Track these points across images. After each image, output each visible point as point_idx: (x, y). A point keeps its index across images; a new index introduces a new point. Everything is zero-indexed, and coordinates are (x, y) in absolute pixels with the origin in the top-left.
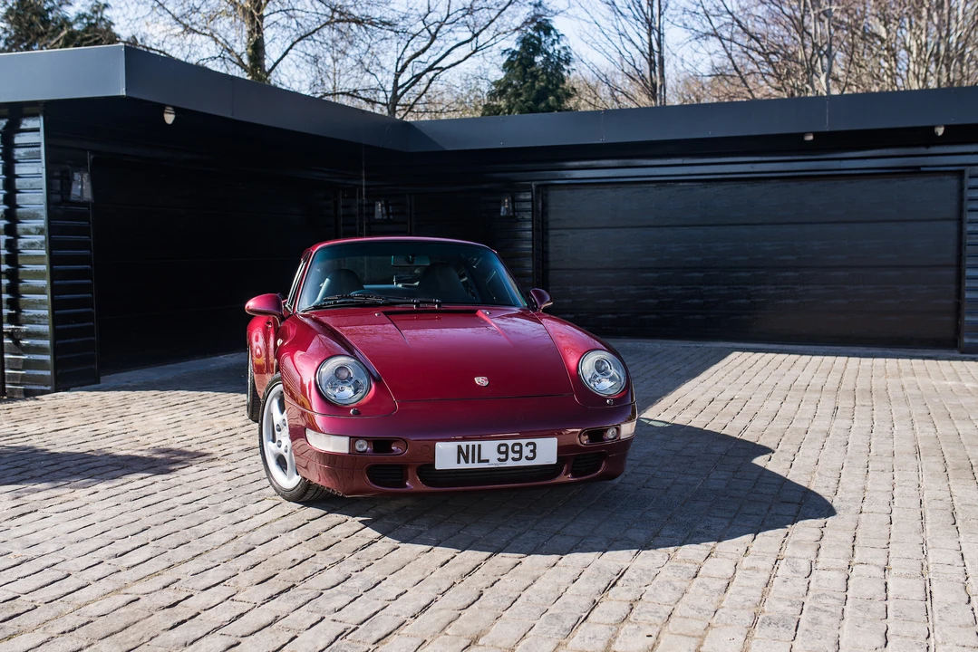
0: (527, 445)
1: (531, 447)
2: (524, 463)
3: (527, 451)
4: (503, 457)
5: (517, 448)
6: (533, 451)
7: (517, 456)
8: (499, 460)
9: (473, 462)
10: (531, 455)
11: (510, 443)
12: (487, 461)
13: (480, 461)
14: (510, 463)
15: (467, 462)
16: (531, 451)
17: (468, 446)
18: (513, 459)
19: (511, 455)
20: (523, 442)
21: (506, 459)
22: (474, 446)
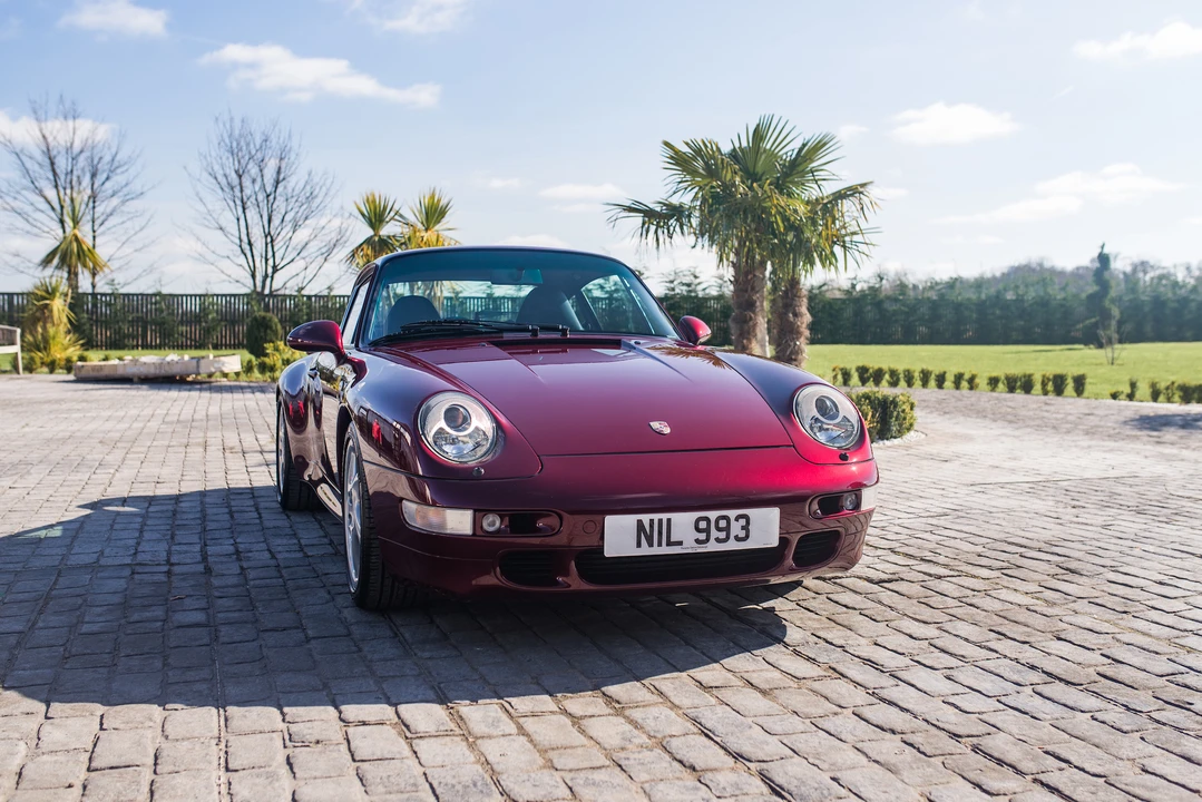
0: (737, 519)
1: (743, 522)
2: (732, 545)
3: (736, 529)
4: (702, 536)
5: (723, 523)
6: (746, 528)
7: (722, 535)
8: (697, 541)
9: (660, 545)
10: (742, 534)
11: (713, 515)
12: (680, 543)
13: (669, 543)
14: (712, 547)
15: (652, 545)
17: (652, 521)
18: (717, 539)
19: (714, 534)
20: (732, 514)
21: (708, 540)
22: (660, 521)
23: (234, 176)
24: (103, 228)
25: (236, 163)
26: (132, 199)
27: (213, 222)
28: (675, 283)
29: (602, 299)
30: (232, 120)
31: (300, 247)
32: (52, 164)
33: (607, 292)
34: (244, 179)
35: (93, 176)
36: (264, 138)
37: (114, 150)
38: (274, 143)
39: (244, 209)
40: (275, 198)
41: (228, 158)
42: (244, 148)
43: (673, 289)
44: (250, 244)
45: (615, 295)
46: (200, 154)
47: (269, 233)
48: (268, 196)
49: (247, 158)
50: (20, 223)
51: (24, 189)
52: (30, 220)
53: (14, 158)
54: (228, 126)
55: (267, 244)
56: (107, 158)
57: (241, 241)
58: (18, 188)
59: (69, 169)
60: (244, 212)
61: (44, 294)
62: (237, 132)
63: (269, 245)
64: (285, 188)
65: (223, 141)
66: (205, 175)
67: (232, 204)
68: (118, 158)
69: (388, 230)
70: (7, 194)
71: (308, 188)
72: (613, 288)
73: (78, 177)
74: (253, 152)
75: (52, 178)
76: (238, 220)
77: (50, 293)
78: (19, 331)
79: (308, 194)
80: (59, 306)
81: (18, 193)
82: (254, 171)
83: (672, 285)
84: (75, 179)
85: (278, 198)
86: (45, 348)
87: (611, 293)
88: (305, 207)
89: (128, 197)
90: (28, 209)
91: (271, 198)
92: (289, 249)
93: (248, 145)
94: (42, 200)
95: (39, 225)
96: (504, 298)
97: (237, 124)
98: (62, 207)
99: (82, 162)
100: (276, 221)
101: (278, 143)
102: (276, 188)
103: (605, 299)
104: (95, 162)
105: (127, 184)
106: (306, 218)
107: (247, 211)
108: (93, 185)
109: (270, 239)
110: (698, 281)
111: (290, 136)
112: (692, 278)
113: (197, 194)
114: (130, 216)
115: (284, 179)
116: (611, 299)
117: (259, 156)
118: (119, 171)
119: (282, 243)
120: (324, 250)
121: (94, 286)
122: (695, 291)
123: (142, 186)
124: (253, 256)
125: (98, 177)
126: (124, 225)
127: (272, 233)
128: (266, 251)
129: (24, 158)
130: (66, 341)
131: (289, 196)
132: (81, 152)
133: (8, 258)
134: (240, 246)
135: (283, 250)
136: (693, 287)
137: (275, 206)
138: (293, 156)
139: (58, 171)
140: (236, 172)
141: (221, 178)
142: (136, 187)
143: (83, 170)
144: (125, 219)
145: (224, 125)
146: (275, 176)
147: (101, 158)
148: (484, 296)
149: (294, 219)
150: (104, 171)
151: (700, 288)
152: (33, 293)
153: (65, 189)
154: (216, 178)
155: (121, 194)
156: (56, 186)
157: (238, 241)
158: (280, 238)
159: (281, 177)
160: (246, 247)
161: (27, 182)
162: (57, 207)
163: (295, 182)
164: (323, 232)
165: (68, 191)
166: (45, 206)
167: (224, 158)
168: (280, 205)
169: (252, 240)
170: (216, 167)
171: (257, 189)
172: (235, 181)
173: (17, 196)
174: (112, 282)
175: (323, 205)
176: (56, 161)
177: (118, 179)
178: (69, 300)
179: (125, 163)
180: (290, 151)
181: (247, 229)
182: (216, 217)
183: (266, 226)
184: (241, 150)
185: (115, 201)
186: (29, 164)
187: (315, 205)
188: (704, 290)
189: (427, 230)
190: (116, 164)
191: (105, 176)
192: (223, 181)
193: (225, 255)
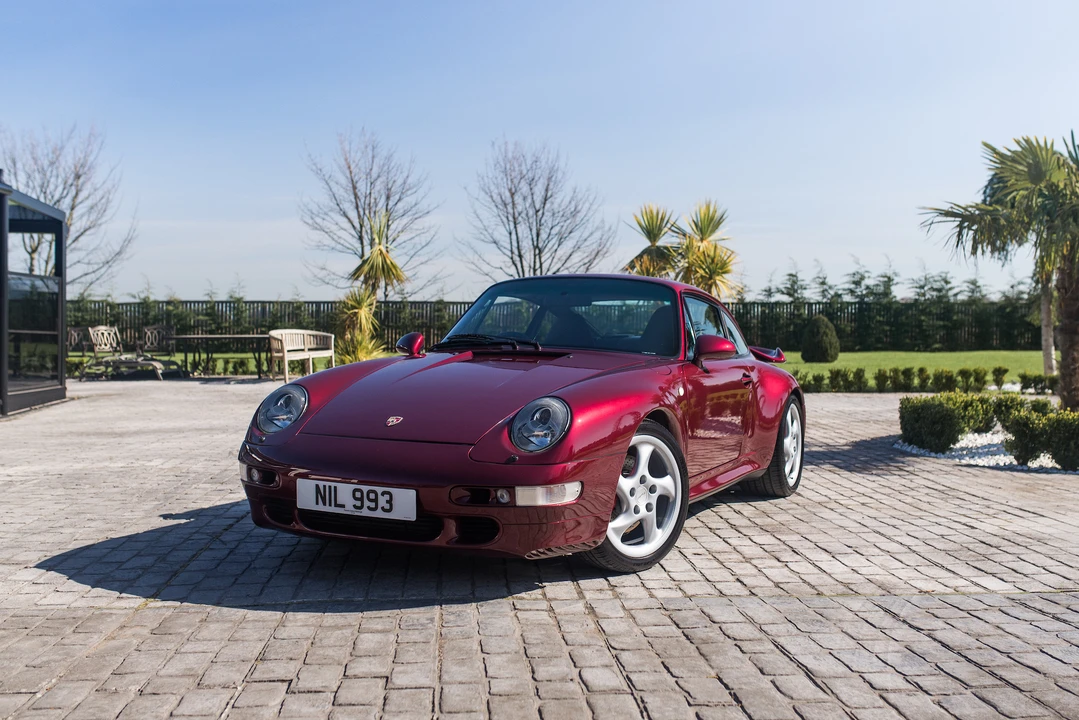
0: (383, 494)
1: (387, 497)
2: (379, 514)
3: (382, 501)
4: (358, 504)
5: (372, 496)
6: (390, 502)
7: (373, 505)
8: (354, 506)
9: (330, 505)
10: (387, 506)
11: (365, 488)
12: (343, 506)
13: (336, 505)
14: (365, 512)
15: (325, 504)
16: (387, 502)
17: (325, 486)
18: (369, 507)
19: (367, 503)
20: (379, 490)
21: (361, 507)
22: (330, 487)
23: (508, 194)
24: (395, 244)
25: (509, 183)
26: (420, 217)
27: (488, 236)
28: (926, 288)
29: (852, 303)
30: (506, 143)
31: (564, 258)
32: (354, 188)
33: (857, 297)
34: (516, 198)
35: (388, 198)
36: (534, 159)
37: (405, 175)
38: (543, 163)
39: (515, 224)
40: (543, 214)
41: (502, 179)
42: (517, 169)
43: (924, 295)
44: (520, 256)
45: (866, 299)
46: (479, 176)
47: (537, 246)
48: (537, 211)
49: (519, 177)
50: (327, 241)
51: (331, 211)
52: (335, 237)
53: (323, 184)
54: (503, 150)
55: (535, 256)
56: (400, 182)
57: (512, 253)
58: (326, 210)
59: (368, 192)
60: (515, 227)
61: (353, 303)
62: (510, 155)
63: (537, 257)
64: (552, 203)
65: (498, 162)
66: (483, 193)
67: (505, 220)
68: (410, 181)
69: (666, 240)
70: (318, 216)
71: (573, 203)
72: (864, 292)
73: (375, 199)
74: (525, 172)
75: (353, 200)
76: (510, 234)
77: (359, 303)
78: (333, 336)
79: (573, 209)
80: (365, 315)
81: (326, 214)
82: (524, 188)
83: (922, 291)
84: (373, 201)
85: (546, 214)
86: (354, 352)
87: (862, 297)
88: (568, 222)
89: (416, 216)
90: (334, 228)
91: (540, 213)
92: (555, 260)
93: (520, 165)
94: (345, 220)
95: (342, 242)
96: (754, 303)
97: (511, 147)
98: (361, 226)
99: (379, 185)
100: (544, 236)
101: (547, 163)
102: (545, 204)
103: (855, 303)
104: (390, 186)
105: (416, 204)
106: (571, 232)
107: (518, 226)
108: (387, 205)
109: (538, 250)
110: (949, 286)
111: (558, 156)
112: (943, 283)
113: (475, 212)
114: (418, 232)
115: (551, 196)
116: (861, 303)
117: (530, 175)
118: (409, 192)
119: (549, 254)
120: (586, 261)
121: (386, 296)
122: (946, 296)
123: (429, 206)
124: (522, 267)
125: (391, 198)
126: (413, 241)
127: (540, 245)
128: (535, 262)
129: (332, 184)
130: (370, 347)
131: (556, 211)
132: (379, 176)
133: (317, 271)
134: (512, 258)
135: (549, 261)
136: (944, 292)
137: (543, 221)
138: (560, 175)
139: (359, 194)
140: (510, 190)
141: (495, 196)
142: (423, 206)
143: (379, 192)
144: (414, 235)
145: (500, 150)
146: (543, 193)
147: (394, 181)
148: (735, 301)
149: (559, 233)
150: (396, 193)
151: (951, 293)
152: (344, 303)
153: (364, 210)
154: (491, 197)
155: (410, 213)
156: (357, 207)
157: (509, 254)
158: (546, 250)
159: (549, 194)
160: (517, 259)
161: (333, 204)
162: (358, 226)
163: (561, 199)
164: (587, 243)
165: (367, 212)
166: (348, 226)
167: (499, 178)
168: (547, 218)
169: (522, 252)
170: (492, 188)
171: (527, 205)
172: (509, 200)
173: (325, 217)
174: (401, 292)
175: (586, 218)
176: (358, 185)
177: (408, 201)
178: (373, 309)
179: (415, 186)
180: (557, 170)
181: (518, 243)
182: (490, 231)
183: (535, 239)
184: (514, 170)
185: (405, 220)
186: (335, 188)
187: (578, 219)
188: (956, 295)
189: (702, 240)
190: (407, 187)
191: (397, 197)
192: (498, 200)
193: (498, 266)
